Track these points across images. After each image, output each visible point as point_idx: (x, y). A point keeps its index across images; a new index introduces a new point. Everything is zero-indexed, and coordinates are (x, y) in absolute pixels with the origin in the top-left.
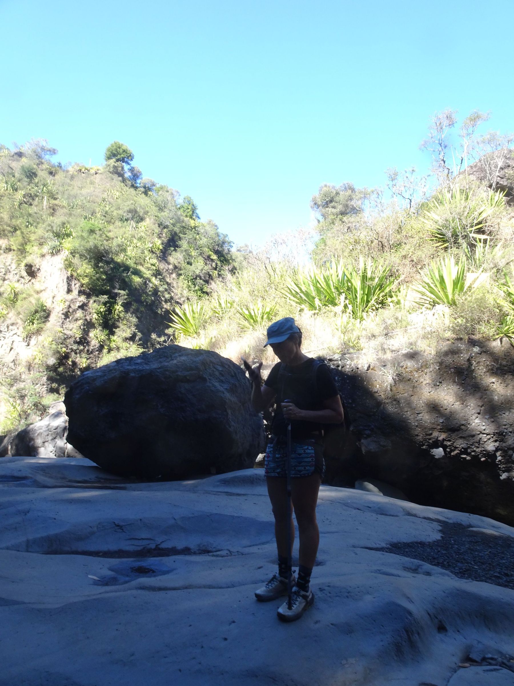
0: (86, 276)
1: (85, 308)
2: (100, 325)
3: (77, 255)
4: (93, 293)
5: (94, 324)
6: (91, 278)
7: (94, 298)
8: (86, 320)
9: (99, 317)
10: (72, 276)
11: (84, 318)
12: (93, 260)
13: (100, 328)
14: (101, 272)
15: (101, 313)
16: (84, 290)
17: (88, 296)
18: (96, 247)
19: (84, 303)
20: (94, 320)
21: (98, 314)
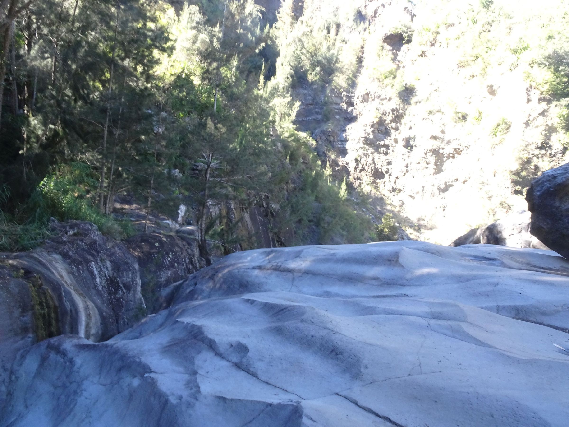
0: (546, 83)
1: (546, 114)
2: (562, 128)
3: (536, 66)
4: (554, 99)
5: (556, 128)
6: (551, 84)
7: (555, 103)
8: (547, 125)
9: (562, 120)
10: (531, 86)
11: (545, 124)
12: (552, 66)
13: (563, 131)
14: (562, 76)
15: (563, 116)
16: (544, 97)
17: (549, 102)
18: (555, 52)
19: (545, 110)
20: (556, 125)
21: (560, 117)
